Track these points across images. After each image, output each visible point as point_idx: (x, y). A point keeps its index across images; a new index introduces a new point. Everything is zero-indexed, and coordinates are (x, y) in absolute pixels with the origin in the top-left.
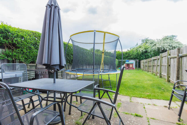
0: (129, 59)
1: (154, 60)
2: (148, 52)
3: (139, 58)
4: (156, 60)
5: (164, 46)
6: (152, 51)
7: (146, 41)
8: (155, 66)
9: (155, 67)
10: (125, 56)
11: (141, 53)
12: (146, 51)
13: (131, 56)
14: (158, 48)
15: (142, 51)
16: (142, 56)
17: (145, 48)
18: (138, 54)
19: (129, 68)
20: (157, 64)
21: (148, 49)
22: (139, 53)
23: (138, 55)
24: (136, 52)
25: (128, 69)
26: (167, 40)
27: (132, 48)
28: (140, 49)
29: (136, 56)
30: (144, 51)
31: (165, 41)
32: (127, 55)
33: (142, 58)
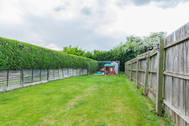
0: (111, 60)
1: (141, 60)
2: (134, 52)
3: (123, 59)
4: (145, 59)
5: (152, 44)
6: (138, 51)
7: (131, 39)
8: (144, 72)
9: (142, 74)
10: (107, 57)
11: (125, 53)
12: (131, 50)
13: (114, 57)
14: (145, 47)
15: (127, 50)
16: (126, 57)
17: (130, 47)
18: (122, 54)
19: (109, 72)
20: (148, 68)
21: (133, 48)
22: (124, 53)
23: (122, 56)
24: (120, 52)
25: (107, 74)
26: (156, 37)
27: (116, 48)
28: (124, 48)
29: (120, 56)
30: (129, 50)
31: (154, 39)
32: (109, 56)
33: (127, 59)
